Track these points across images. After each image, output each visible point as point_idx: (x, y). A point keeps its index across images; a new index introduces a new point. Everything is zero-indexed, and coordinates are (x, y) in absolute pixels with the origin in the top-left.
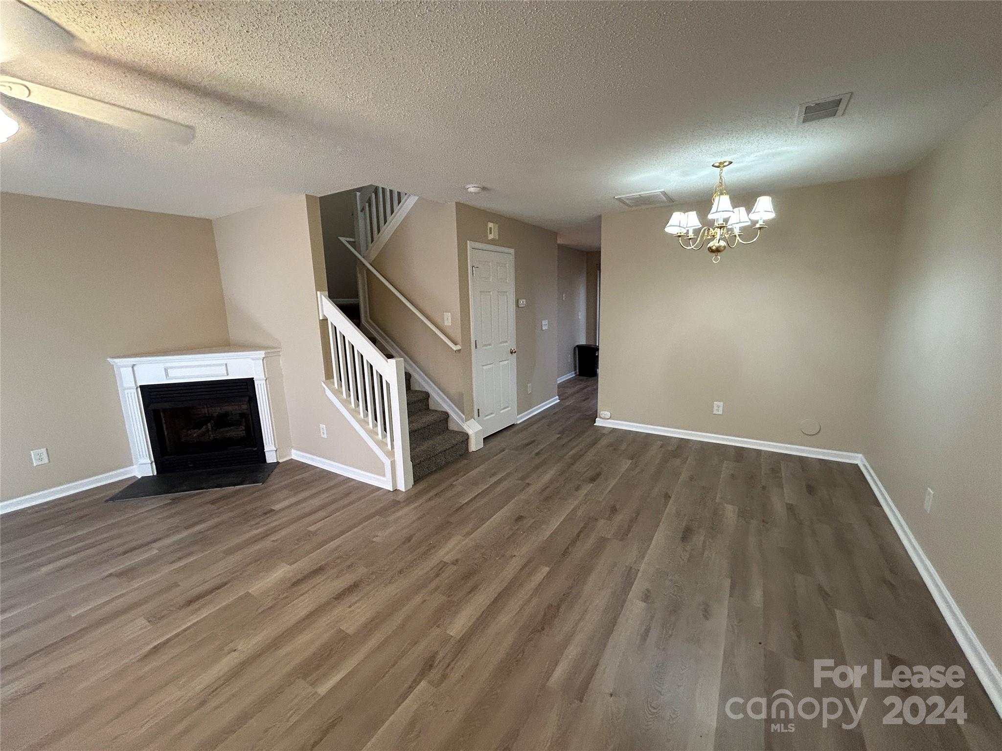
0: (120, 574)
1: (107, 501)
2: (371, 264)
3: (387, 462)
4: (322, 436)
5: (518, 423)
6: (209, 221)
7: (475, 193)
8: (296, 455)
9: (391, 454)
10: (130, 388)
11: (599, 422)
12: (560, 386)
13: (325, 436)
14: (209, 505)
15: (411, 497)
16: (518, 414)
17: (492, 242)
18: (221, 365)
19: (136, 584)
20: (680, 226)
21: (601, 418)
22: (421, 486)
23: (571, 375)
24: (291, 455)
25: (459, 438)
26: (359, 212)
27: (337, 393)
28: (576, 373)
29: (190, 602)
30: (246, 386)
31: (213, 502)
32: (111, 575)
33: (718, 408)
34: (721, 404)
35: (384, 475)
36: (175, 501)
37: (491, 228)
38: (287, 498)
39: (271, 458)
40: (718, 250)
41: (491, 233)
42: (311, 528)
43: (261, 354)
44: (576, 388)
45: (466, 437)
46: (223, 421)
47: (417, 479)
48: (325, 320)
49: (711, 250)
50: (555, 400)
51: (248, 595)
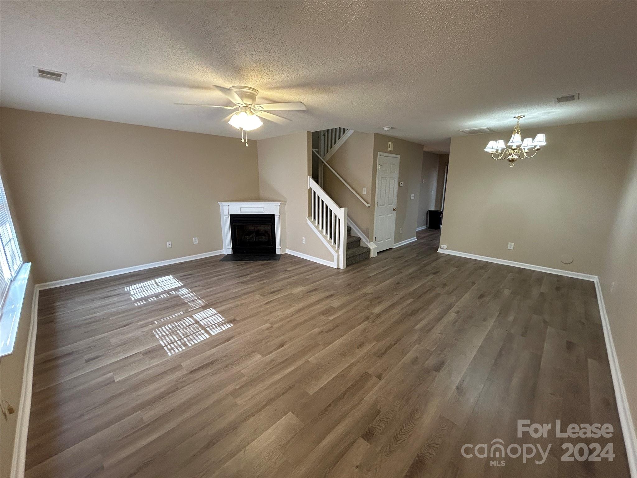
0: (243, 283)
1: (220, 261)
2: (326, 162)
3: (335, 255)
4: (303, 243)
5: (394, 248)
6: (256, 141)
7: (387, 130)
8: (288, 252)
9: (338, 252)
10: (227, 215)
11: (440, 251)
12: (418, 232)
13: (305, 243)
14: (260, 266)
15: (345, 272)
16: (394, 243)
17: (390, 152)
18: (262, 207)
19: (250, 286)
20: (492, 148)
21: (441, 248)
22: (350, 268)
23: (424, 227)
24: (285, 251)
25: (366, 250)
26: (322, 136)
27: (313, 223)
28: (427, 226)
29: (272, 293)
30: (270, 219)
31: (262, 265)
32: (238, 283)
33: (511, 246)
34: (513, 244)
35: (333, 261)
37: (389, 145)
38: (291, 267)
39: (278, 251)
40: (513, 161)
41: (389, 147)
42: (306, 277)
43: (279, 203)
44: (426, 235)
45: (369, 250)
46: (258, 233)
47: (347, 266)
48: (311, 189)
49: (509, 160)
50: (414, 239)
51: (291, 294)
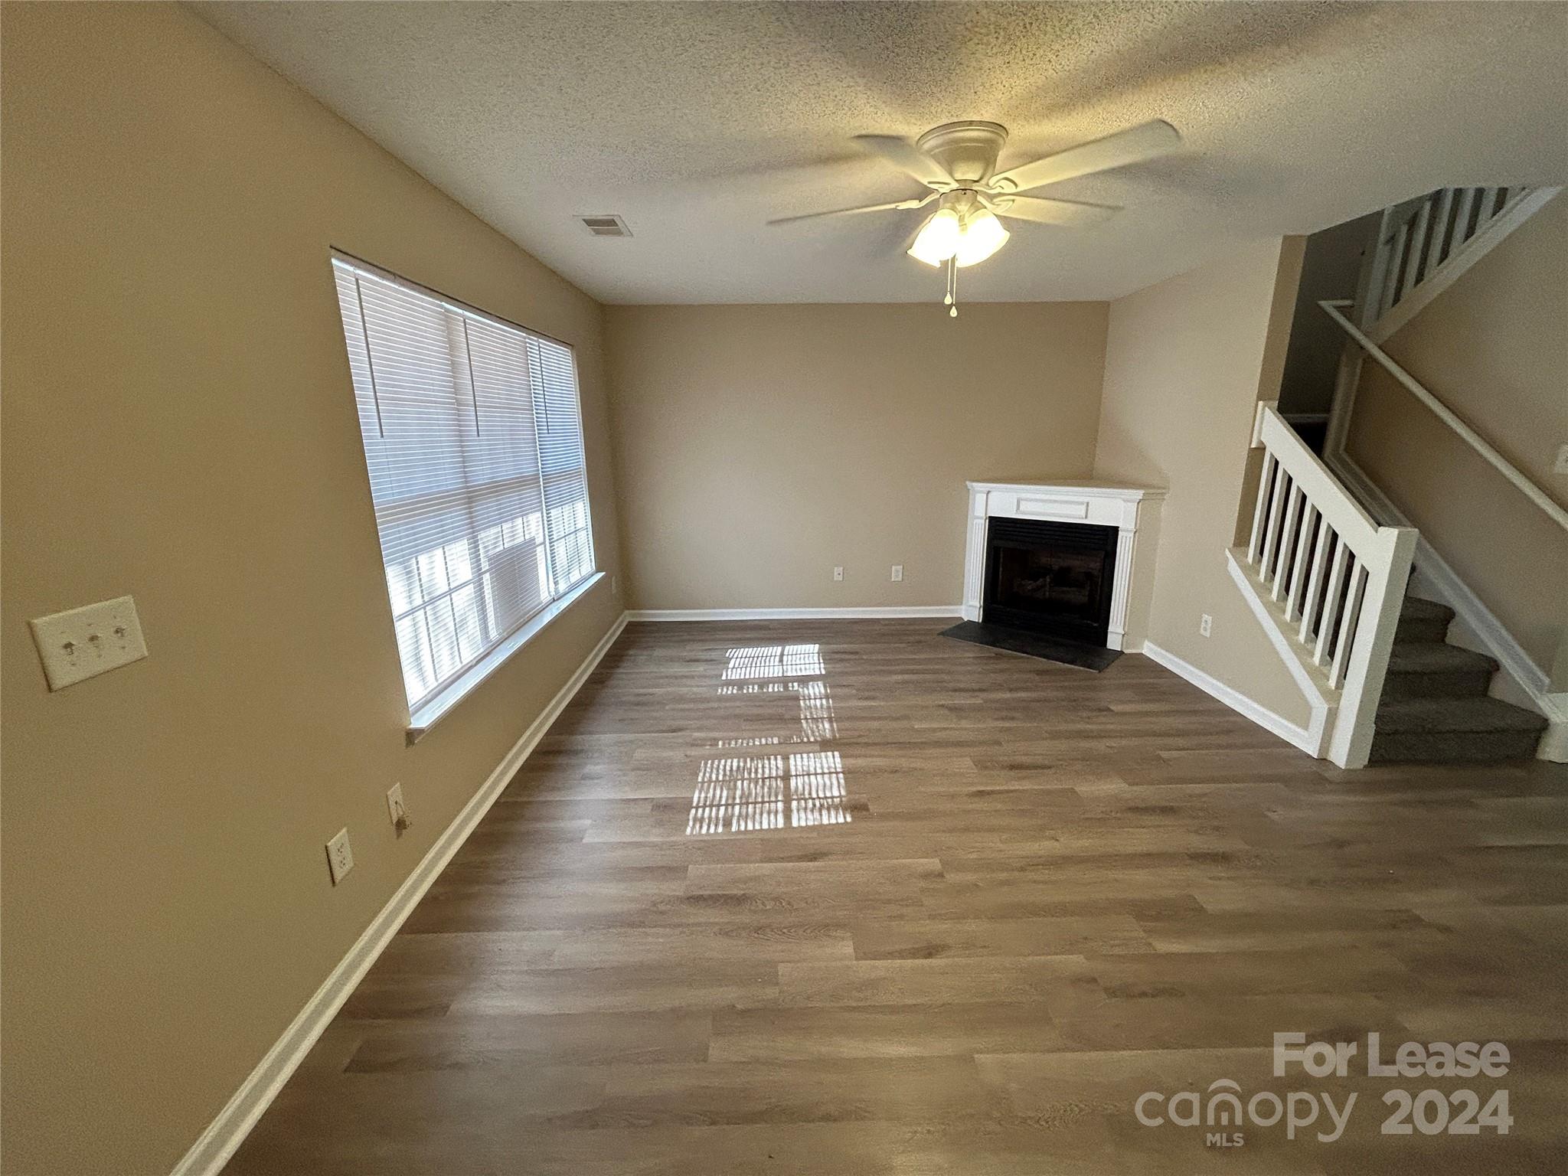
1: (939, 634)
3: (1320, 708)
4: (1202, 631)
6: (1107, 308)
8: (1149, 650)
9: (1334, 696)
13: (1208, 634)
15: (1349, 782)
18: (1082, 503)
22: (1384, 774)
24: (1142, 648)
26: (1380, 246)
27: (1250, 571)
29: (1012, 767)
35: (1306, 728)
36: (998, 657)
38: (1130, 702)
39: (1114, 642)
42: (1164, 754)
46: (1063, 577)
47: (1376, 759)
48: (1261, 449)
